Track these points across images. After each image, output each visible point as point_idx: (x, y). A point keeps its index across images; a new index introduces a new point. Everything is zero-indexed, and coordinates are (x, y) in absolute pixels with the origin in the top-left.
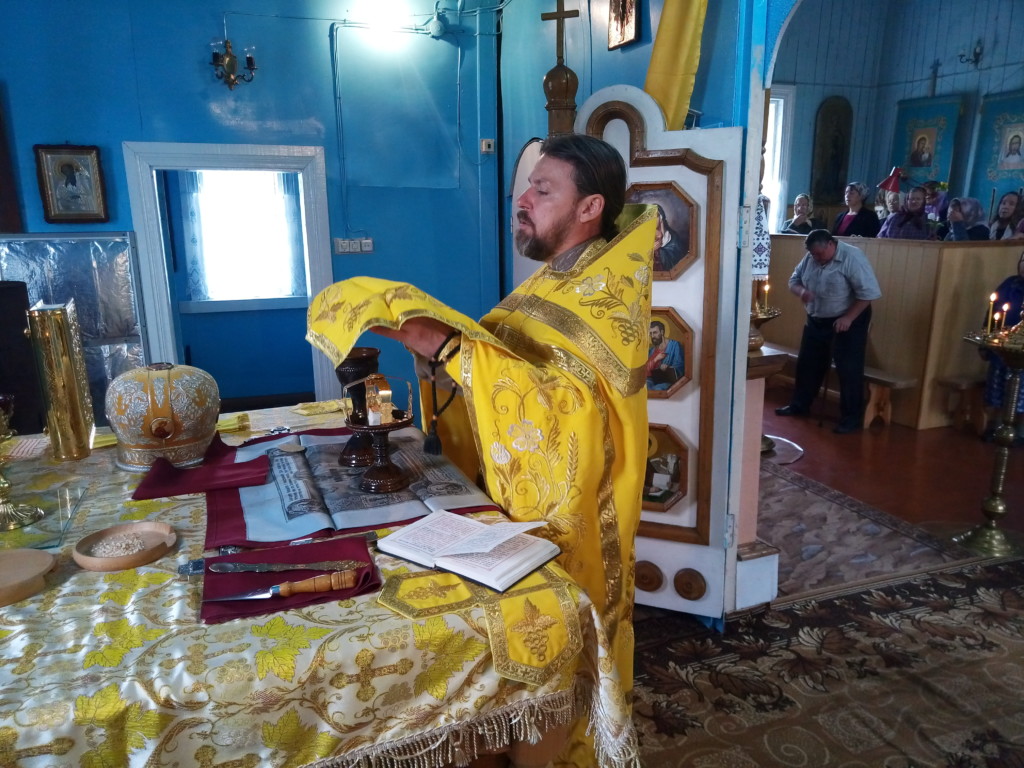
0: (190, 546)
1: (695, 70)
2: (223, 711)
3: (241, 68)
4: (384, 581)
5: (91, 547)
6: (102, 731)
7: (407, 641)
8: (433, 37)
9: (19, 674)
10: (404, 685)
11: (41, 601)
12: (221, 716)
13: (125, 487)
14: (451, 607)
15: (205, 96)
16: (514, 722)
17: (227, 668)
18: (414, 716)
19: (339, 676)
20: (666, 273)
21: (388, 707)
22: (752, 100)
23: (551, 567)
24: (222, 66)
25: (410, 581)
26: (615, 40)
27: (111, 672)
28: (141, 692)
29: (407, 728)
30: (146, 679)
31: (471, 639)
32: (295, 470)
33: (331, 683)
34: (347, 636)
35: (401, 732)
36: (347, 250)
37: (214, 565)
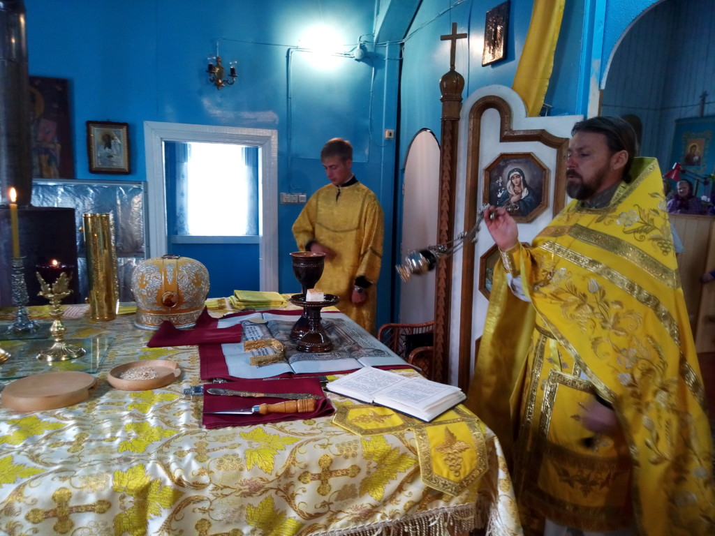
0: (190, 378)
1: (549, 76)
2: (219, 492)
3: (226, 76)
4: (336, 409)
5: (120, 374)
6: (131, 499)
7: (358, 451)
8: (356, 60)
9: (73, 452)
10: (353, 486)
11: (86, 406)
12: (217, 496)
13: (142, 339)
14: (389, 430)
15: (201, 93)
16: (432, 524)
17: (224, 460)
18: (358, 512)
19: (306, 473)
20: (524, 218)
21: (339, 502)
22: (591, 97)
23: (461, 407)
24: (214, 73)
25: (356, 410)
26: (489, 58)
27: (138, 456)
28: (161, 472)
29: (352, 521)
30: (165, 462)
31: (404, 455)
32: (261, 335)
33: (299, 479)
34: (312, 444)
35: (348, 524)
36: (289, 201)
37: (210, 389)
